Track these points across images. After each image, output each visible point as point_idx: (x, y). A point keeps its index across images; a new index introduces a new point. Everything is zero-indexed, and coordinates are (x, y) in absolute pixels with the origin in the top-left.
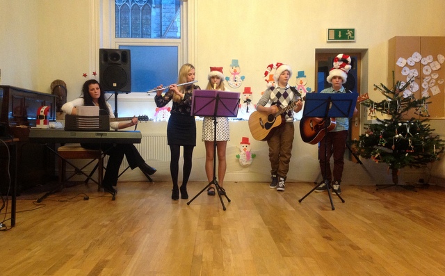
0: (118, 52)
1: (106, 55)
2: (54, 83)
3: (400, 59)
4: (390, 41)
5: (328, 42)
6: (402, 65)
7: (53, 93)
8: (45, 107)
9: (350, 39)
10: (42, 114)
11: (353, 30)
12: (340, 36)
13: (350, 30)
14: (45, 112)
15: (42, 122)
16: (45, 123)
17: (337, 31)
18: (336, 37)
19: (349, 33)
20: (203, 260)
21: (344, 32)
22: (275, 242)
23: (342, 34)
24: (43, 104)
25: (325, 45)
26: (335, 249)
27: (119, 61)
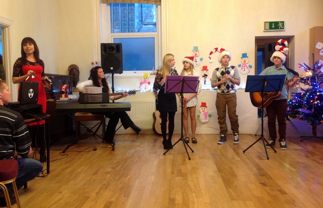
0: (113, 45)
1: (105, 48)
2: (70, 67)
3: (319, 44)
4: (311, 30)
5: (264, 31)
6: (320, 48)
7: (70, 74)
8: (65, 85)
9: (281, 28)
10: (63, 90)
11: (283, 22)
12: (273, 27)
13: (281, 22)
14: (66, 89)
15: (63, 95)
16: (66, 96)
17: (271, 23)
18: (271, 28)
19: (280, 25)
20: (176, 202)
21: (276, 24)
22: (226, 187)
23: (275, 26)
24: (64, 84)
25: (262, 33)
26: (268, 193)
27: (115, 52)
